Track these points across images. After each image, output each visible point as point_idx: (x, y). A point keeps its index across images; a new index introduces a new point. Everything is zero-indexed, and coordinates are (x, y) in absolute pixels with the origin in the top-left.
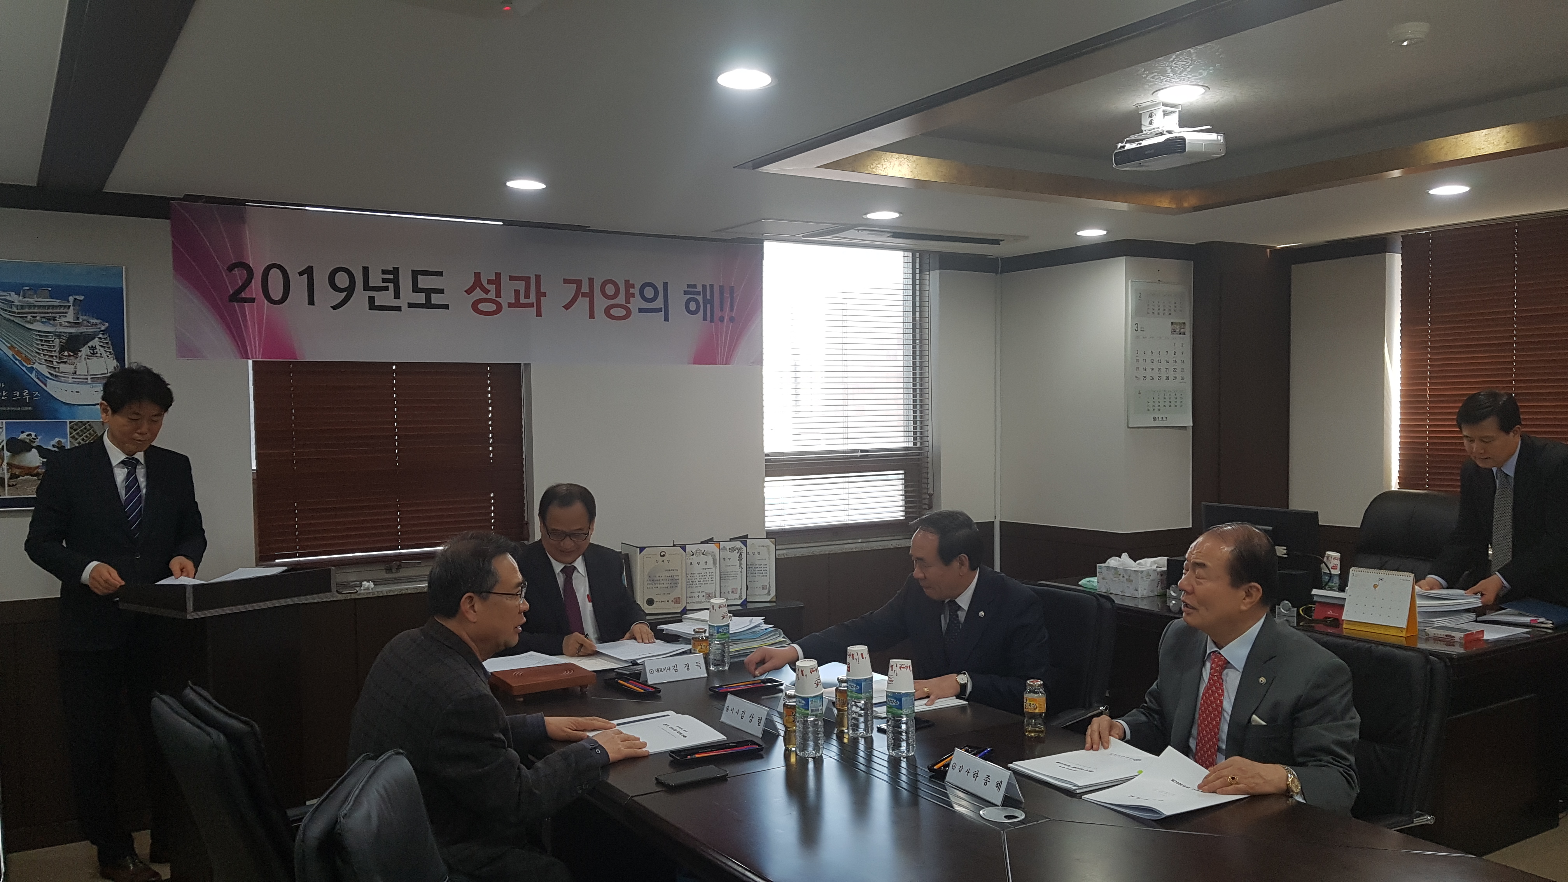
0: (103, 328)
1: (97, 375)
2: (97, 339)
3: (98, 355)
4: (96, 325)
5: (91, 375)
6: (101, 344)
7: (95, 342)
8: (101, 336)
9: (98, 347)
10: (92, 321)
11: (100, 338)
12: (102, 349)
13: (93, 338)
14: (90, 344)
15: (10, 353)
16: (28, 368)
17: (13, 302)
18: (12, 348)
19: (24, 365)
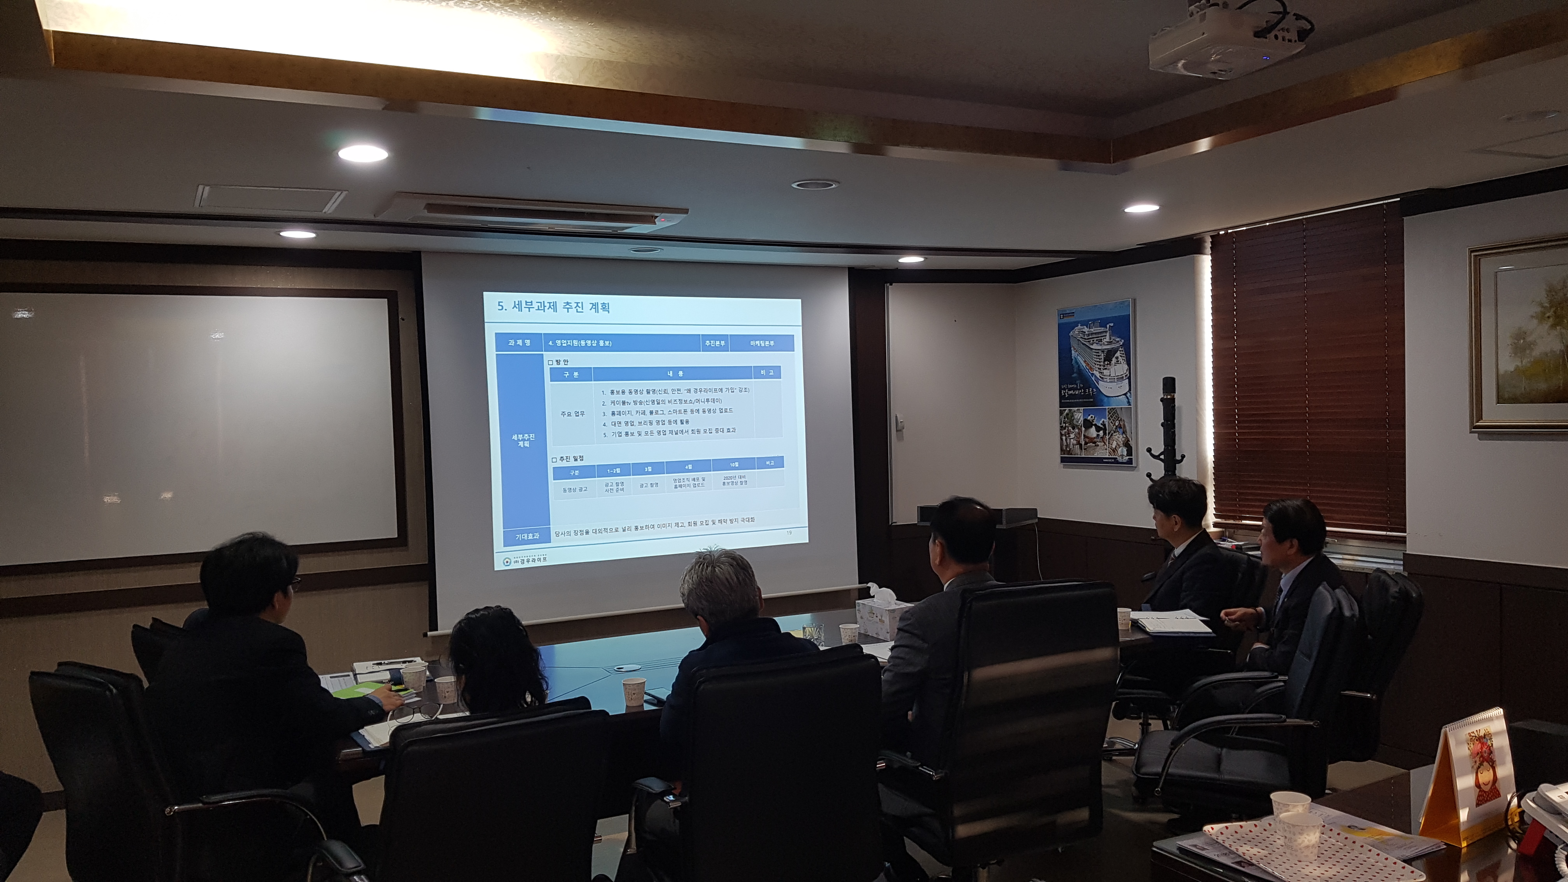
0: (1121, 344)
1: (1118, 376)
2: (1119, 352)
3: (1119, 362)
4: (1118, 342)
5: (1117, 376)
6: (1121, 355)
7: (1118, 354)
8: (1120, 349)
9: (1119, 357)
10: (1117, 340)
11: (1120, 351)
12: (1121, 358)
13: (1116, 352)
14: (1116, 356)
15: (1084, 365)
16: (1091, 374)
17: (1085, 332)
18: (1085, 361)
19: (1090, 372)
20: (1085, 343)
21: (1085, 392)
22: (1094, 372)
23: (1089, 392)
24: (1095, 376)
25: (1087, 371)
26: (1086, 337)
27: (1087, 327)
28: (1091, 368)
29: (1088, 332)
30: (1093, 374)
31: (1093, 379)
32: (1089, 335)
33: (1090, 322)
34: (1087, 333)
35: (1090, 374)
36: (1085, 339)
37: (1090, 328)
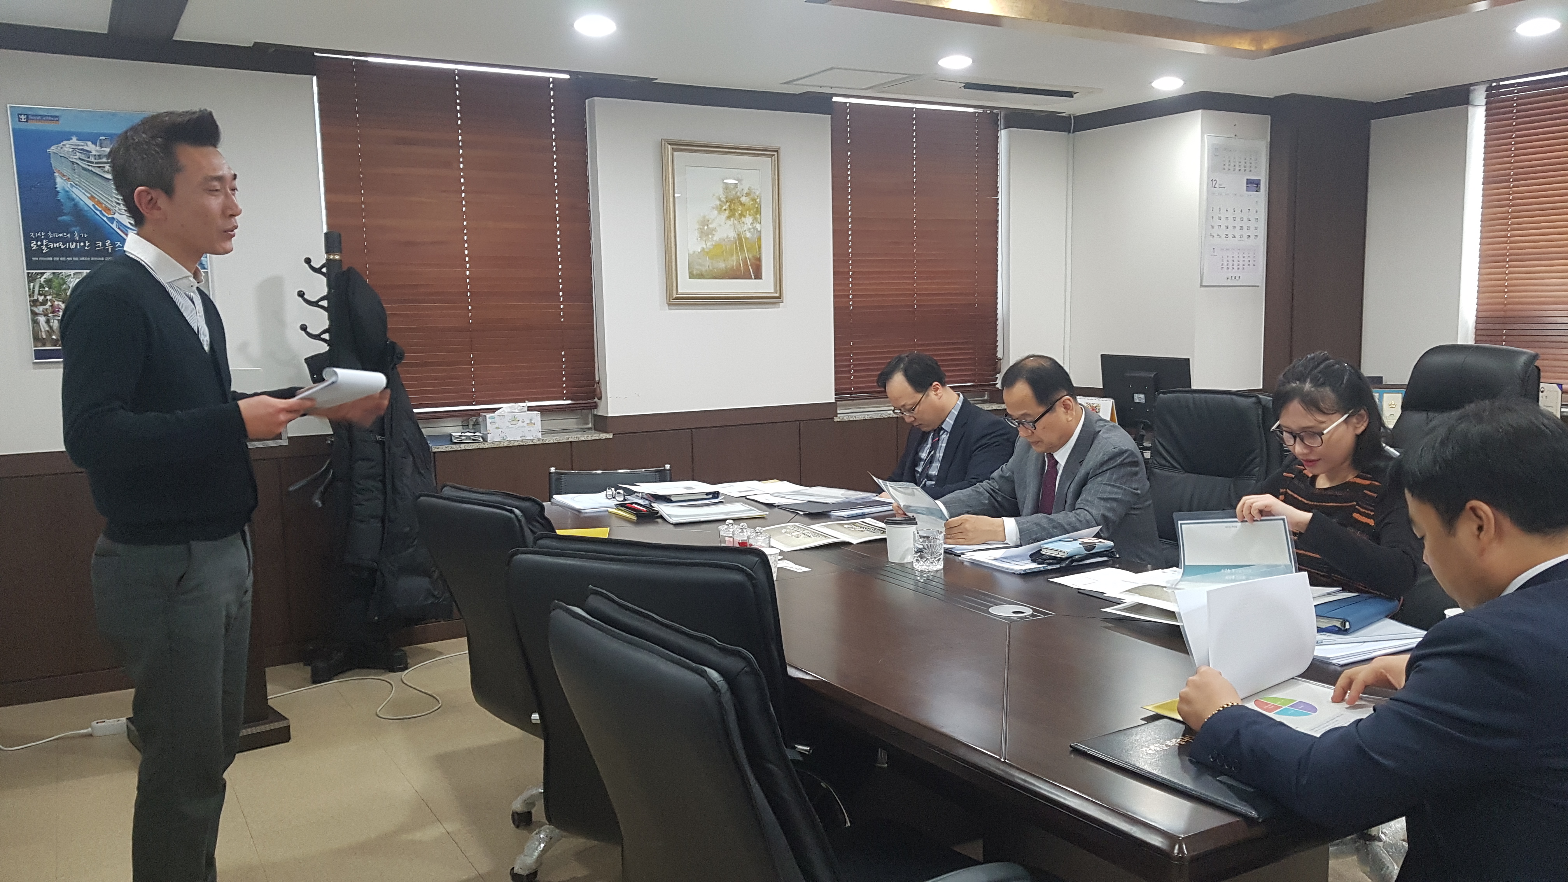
15: (90, 203)
16: (108, 218)
17: (91, 152)
18: (92, 198)
19: (104, 215)
20: (90, 168)
21: (93, 245)
22: (116, 216)
23: (104, 245)
24: (118, 222)
25: (98, 213)
26: (92, 159)
27: (94, 143)
28: (108, 210)
29: (97, 151)
30: (112, 220)
31: (114, 226)
32: (100, 157)
33: (104, 138)
34: (94, 153)
35: (105, 219)
36: (92, 163)
37: (102, 147)
